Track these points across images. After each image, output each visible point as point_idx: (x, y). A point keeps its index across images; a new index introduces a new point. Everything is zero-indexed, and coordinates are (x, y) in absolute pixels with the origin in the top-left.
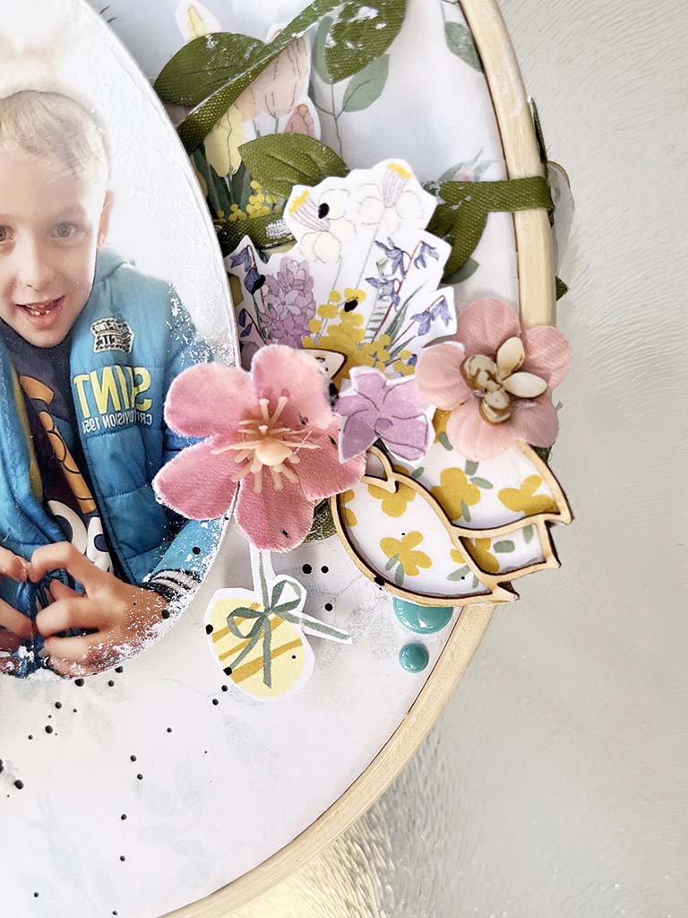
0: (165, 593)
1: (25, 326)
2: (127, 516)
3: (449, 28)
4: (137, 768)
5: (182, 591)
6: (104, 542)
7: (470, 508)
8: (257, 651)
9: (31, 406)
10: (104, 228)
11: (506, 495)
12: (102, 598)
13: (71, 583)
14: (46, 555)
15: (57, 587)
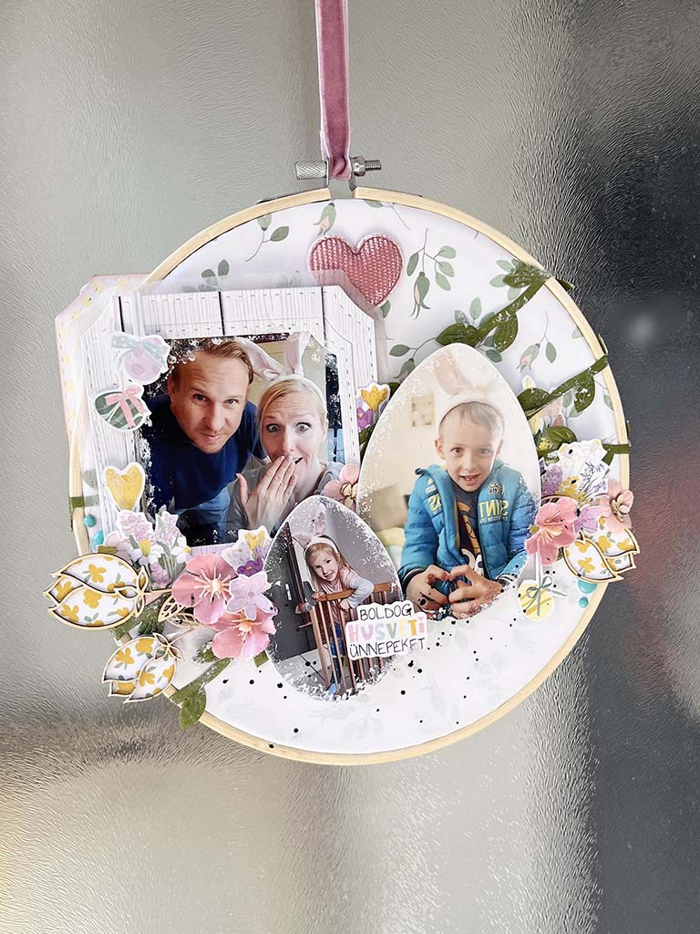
0: (503, 583)
1: (463, 484)
2: (493, 554)
3: (605, 397)
4: (476, 656)
5: (510, 581)
6: (482, 565)
7: (608, 550)
8: (536, 603)
9: (460, 514)
10: (498, 452)
11: (619, 545)
12: (479, 586)
13: (466, 580)
14: (456, 570)
15: (460, 583)
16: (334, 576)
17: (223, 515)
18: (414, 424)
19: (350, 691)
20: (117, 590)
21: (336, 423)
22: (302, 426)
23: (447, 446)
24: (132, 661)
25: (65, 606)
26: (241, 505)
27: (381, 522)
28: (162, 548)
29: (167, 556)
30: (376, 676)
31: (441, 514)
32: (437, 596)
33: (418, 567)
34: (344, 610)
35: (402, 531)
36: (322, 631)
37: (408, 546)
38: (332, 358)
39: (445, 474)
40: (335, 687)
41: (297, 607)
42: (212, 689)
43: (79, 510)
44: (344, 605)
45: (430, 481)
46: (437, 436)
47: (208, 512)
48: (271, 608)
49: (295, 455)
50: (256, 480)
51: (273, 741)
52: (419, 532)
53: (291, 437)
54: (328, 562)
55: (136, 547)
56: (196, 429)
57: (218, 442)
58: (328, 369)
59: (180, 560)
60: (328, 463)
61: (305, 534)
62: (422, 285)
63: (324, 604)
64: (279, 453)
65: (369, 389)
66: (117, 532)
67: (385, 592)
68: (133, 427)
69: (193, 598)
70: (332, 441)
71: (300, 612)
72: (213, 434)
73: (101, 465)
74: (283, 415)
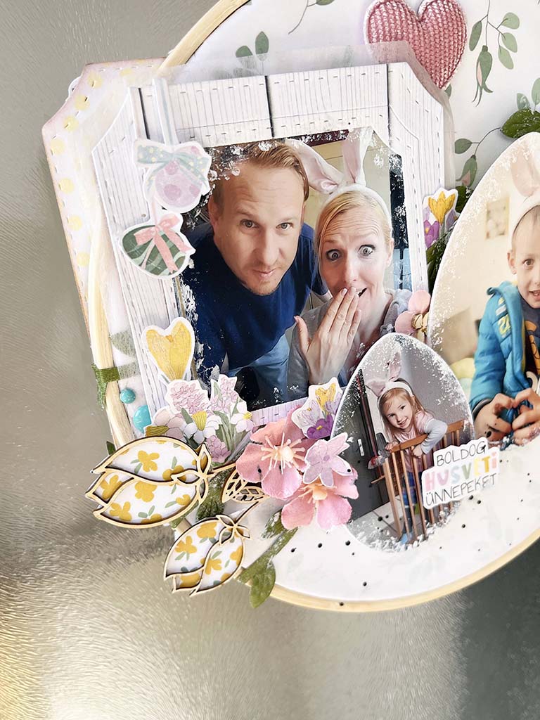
1: (531, 301)
4: (530, 478)
9: (527, 333)
12: (539, 408)
13: (528, 404)
14: (521, 395)
15: (523, 408)
16: (408, 422)
17: (283, 368)
18: (488, 235)
19: (420, 538)
20: (175, 477)
21: (402, 241)
22: (366, 250)
23: (520, 257)
24: (194, 549)
25: (113, 505)
26: (302, 354)
27: (453, 354)
28: (219, 418)
29: (225, 426)
30: (445, 518)
31: (509, 338)
32: (502, 425)
33: (485, 399)
34: (417, 457)
35: (472, 361)
36: (395, 482)
37: (478, 376)
38: (396, 160)
39: (515, 292)
40: (406, 538)
41: (370, 462)
42: (281, 561)
43: (112, 384)
44: (417, 452)
45: (501, 301)
46: (509, 248)
47: (265, 368)
48: (349, 471)
49: (358, 286)
50: (317, 321)
51: (342, 599)
52: (488, 359)
53: (354, 264)
54: (403, 408)
55: (189, 421)
56: (246, 267)
57: (272, 279)
58: (392, 174)
59: (239, 429)
60: (394, 291)
61: (379, 380)
62: (485, 62)
63: (398, 454)
64: (341, 285)
65: (436, 197)
66: (166, 407)
67: (458, 432)
68: (174, 272)
69: (260, 471)
70: (397, 264)
71: (373, 467)
72: (266, 270)
73: (137, 325)
74: (343, 237)
